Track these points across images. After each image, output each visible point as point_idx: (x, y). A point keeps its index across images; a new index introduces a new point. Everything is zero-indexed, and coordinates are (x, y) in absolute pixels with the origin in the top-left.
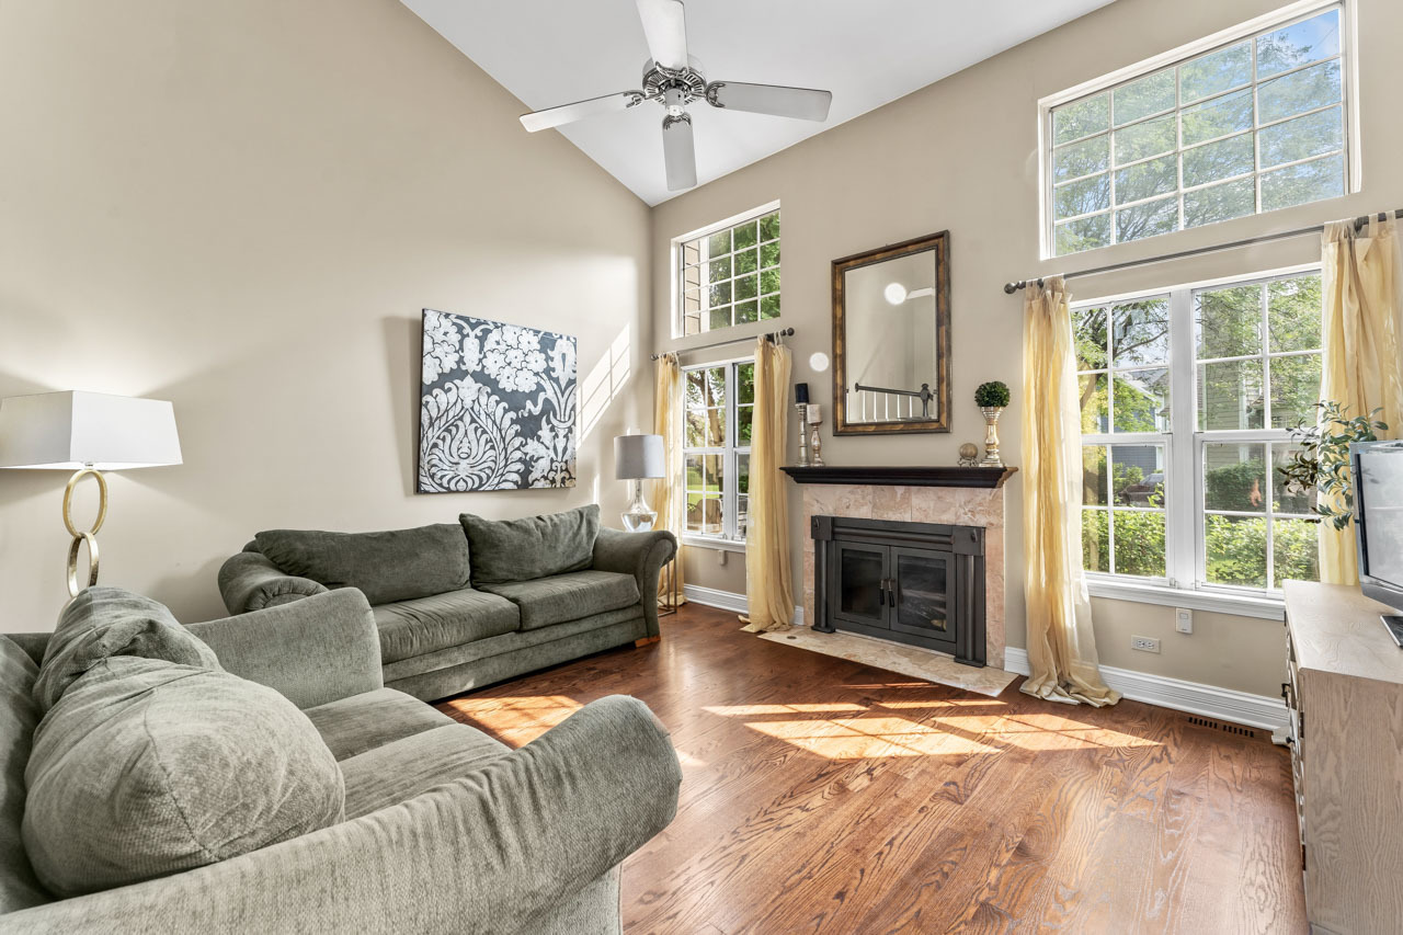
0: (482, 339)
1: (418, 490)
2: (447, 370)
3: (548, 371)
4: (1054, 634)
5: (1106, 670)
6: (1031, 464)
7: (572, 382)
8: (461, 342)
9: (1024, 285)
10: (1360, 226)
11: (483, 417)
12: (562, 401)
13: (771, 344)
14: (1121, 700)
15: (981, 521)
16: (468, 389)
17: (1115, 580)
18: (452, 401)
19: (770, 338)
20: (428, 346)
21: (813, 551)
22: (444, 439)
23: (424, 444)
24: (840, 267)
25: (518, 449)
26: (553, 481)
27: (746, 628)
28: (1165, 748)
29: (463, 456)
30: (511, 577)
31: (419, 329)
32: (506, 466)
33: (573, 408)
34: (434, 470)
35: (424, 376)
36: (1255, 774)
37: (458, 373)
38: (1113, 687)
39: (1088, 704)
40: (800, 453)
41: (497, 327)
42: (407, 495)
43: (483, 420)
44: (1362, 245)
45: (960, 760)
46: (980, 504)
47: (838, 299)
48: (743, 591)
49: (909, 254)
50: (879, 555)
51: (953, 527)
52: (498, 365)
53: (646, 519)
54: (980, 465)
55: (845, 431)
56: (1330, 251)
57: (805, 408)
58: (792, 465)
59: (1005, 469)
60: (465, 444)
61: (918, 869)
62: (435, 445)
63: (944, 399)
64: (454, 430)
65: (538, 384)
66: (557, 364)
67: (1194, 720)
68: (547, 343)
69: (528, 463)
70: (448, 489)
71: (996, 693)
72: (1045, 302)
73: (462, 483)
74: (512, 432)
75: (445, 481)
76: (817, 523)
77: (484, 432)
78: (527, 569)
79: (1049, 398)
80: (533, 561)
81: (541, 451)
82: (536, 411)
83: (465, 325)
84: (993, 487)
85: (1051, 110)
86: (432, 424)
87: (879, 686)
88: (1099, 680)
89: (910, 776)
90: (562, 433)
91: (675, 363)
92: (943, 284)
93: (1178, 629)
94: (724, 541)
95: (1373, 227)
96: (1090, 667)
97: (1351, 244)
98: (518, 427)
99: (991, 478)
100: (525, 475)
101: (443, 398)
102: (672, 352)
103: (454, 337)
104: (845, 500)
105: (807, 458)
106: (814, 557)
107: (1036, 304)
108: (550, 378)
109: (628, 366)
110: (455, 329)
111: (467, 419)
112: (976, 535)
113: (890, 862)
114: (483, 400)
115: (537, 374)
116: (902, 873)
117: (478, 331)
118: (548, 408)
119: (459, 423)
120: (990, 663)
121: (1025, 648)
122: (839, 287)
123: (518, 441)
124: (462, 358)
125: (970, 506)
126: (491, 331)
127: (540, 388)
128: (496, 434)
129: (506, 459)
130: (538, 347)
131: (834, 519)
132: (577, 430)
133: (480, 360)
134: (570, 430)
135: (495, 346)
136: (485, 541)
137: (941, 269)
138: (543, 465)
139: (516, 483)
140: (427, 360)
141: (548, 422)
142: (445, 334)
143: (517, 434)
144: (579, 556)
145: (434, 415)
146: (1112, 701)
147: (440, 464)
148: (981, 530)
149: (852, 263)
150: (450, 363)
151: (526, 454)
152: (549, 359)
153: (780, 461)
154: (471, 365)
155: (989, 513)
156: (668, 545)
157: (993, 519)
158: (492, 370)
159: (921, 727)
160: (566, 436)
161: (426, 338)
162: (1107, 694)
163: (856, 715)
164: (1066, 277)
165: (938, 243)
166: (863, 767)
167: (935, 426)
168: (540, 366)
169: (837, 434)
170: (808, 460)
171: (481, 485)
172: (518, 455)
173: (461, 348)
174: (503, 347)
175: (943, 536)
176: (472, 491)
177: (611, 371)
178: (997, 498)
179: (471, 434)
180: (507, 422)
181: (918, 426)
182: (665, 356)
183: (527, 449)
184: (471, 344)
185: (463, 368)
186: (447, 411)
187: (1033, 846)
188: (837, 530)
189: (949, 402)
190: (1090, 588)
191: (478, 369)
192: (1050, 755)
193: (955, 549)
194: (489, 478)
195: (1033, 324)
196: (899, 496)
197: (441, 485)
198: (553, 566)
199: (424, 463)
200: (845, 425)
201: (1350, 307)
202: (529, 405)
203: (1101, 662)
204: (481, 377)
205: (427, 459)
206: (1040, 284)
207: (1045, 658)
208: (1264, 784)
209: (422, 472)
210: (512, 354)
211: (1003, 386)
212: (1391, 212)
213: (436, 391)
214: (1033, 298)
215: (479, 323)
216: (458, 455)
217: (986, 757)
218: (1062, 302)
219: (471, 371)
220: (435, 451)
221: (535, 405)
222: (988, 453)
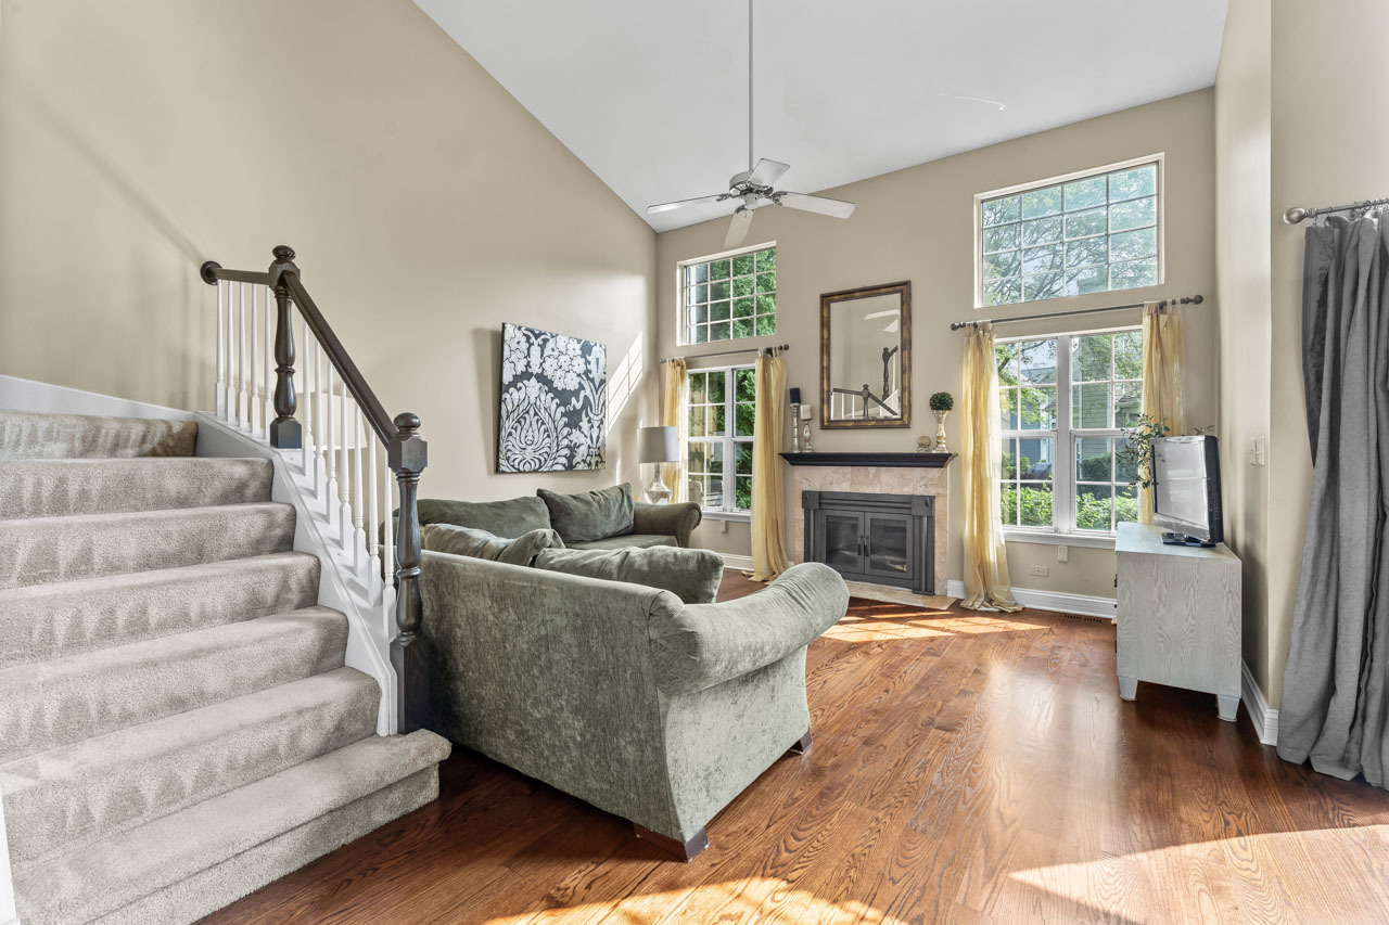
0: (543, 347)
1: (497, 470)
2: (519, 373)
3: (587, 372)
4: (983, 567)
5: (1015, 590)
6: (969, 451)
7: (603, 382)
8: (528, 349)
9: (964, 326)
10: (1162, 306)
11: (542, 410)
12: (597, 397)
13: (769, 356)
14: (1024, 609)
15: (932, 492)
16: (533, 386)
17: (1021, 529)
18: (522, 398)
19: (769, 351)
20: (506, 353)
21: (803, 517)
22: (516, 429)
23: (503, 433)
24: (827, 299)
25: (566, 437)
26: (590, 464)
27: (752, 579)
28: (1051, 629)
29: (529, 442)
30: (582, 538)
31: (499, 339)
32: (557, 451)
33: (604, 404)
34: (509, 454)
35: (504, 377)
36: (1100, 637)
37: (526, 375)
38: (1019, 601)
39: (1004, 611)
40: (793, 441)
41: (552, 337)
42: (489, 474)
43: (543, 415)
44: (1163, 318)
45: (932, 639)
46: (932, 480)
47: (825, 324)
48: (749, 554)
49: (881, 294)
50: (857, 519)
51: (912, 496)
52: (554, 368)
53: (664, 495)
54: (934, 452)
55: (829, 425)
56: (1147, 320)
57: (798, 408)
58: (787, 451)
59: (950, 455)
60: (530, 433)
61: (924, 680)
62: (510, 434)
63: (906, 403)
64: (522, 420)
65: (580, 383)
66: (592, 367)
67: (1067, 616)
68: (586, 349)
69: (573, 448)
70: (518, 469)
71: (945, 608)
72: (978, 338)
73: (527, 464)
74: (562, 423)
75: (516, 462)
76: (806, 496)
77: (543, 423)
78: (592, 532)
79: (981, 404)
80: (595, 526)
81: (582, 439)
82: (579, 406)
83: (531, 335)
84: (942, 467)
85: (983, 201)
86: (508, 417)
87: (866, 608)
88: (1010, 596)
89: (905, 647)
90: (596, 424)
91: (682, 367)
92: (906, 321)
93: (1059, 559)
94: (724, 513)
95: (1169, 308)
96: (1005, 589)
97: (1157, 317)
98: (565, 419)
99: (940, 461)
100: (570, 458)
101: (516, 395)
102: (679, 357)
103: (524, 346)
104: (829, 478)
105: (799, 446)
106: (803, 523)
107: (973, 339)
108: (588, 378)
109: (641, 368)
110: (525, 339)
111: (532, 412)
112: (928, 502)
113: (908, 678)
114: (543, 397)
115: (579, 375)
116: (917, 681)
117: (540, 341)
118: (587, 403)
119: (526, 415)
120: (937, 592)
121: (962, 579)
122: (825, 314)
123: (566, 430)
124: (529, 362)
125: (924, 481)
126: (548, 340)
127: (582, 387)
128: (551, 425)
129: (558, 446)
130: (580, 353)
131: (820, 492)
132: (606, 421)
133: (541, 364)
134: (602, 421)
135: (551, 352)
136: (561, 510)
137: (904, 307)
138: (583, 450)
139: (564, 465)
140: (507, 365)
141: (587, 415)
142: (518, 343)
143: (566, 425)
144: (625, 524)
145: (510, 410)
146: (1019, 608)
147: (513, 449)
148: (932, 498)
149: (836, 297)
150: (521, 368)
151: (571, 441)
152: (587, 362)
153: (777, 449)
154: (535, 369)
155: (937, 486)
156: (697, 514)
157: (941, 490)
158: (549, 373)
159: (903, 626)
160: (599, 427)
161: (506, 347)
162: (1016, 605)
163: (858, 622)
164: (992, 322)
165: (903, 288)
166: (875, 645)
167: (899, 422)
168: (581, 369)
169: (823, 427)
170: (799, 447)
171: (540, 467)
172: (566, 442)
173: (529, 354)
174: (556, 353)
175: (906, 502)
176: (535, 471)
177: (628, 373)
178: (943, 476)
179: (534, 424)
180: (558, 415)
181: (886, 423)
182: (673, 361)
183: (572, 437)
184: (535, 350)
185: (530, 371)
186: (518, 406)
187: (982, 669)
188: (823, 501)
189: (910, 405)
190: (1006, 535)
191: (540, 371)
192: (985, 635)
193: (914, 512)
194: (546, 461)
195: (970, 354)
196: (871, 475)
197: (513, 466)
198: (609, 529)
199: (502, 449)
200: (829, 421)
201: (1156, 356)
202: (574, 400)
203: (1012, 585)
204: (542, 378)
205: (505, 445)
206: (975, 326)
207: (976, 584)
208: (1105, 641)
209: (501, 456)
210: (562, 358)
211: (949, 395)
212: (1178, 300)
213: (512, 390)
214: (970, 336)
215: (540, 334)
216: (525, 442)
217: (947, 637)
218: (990, 339)
219: (535, 373)
220: (510, 438)
221: (578, 401)
222: (938, 443)
